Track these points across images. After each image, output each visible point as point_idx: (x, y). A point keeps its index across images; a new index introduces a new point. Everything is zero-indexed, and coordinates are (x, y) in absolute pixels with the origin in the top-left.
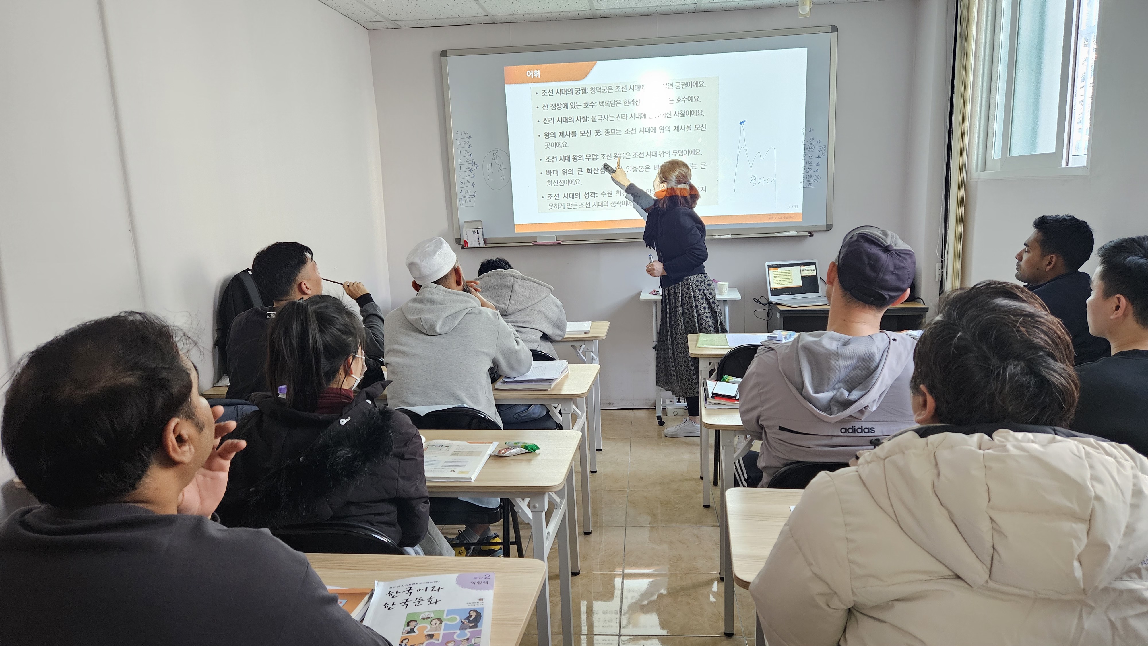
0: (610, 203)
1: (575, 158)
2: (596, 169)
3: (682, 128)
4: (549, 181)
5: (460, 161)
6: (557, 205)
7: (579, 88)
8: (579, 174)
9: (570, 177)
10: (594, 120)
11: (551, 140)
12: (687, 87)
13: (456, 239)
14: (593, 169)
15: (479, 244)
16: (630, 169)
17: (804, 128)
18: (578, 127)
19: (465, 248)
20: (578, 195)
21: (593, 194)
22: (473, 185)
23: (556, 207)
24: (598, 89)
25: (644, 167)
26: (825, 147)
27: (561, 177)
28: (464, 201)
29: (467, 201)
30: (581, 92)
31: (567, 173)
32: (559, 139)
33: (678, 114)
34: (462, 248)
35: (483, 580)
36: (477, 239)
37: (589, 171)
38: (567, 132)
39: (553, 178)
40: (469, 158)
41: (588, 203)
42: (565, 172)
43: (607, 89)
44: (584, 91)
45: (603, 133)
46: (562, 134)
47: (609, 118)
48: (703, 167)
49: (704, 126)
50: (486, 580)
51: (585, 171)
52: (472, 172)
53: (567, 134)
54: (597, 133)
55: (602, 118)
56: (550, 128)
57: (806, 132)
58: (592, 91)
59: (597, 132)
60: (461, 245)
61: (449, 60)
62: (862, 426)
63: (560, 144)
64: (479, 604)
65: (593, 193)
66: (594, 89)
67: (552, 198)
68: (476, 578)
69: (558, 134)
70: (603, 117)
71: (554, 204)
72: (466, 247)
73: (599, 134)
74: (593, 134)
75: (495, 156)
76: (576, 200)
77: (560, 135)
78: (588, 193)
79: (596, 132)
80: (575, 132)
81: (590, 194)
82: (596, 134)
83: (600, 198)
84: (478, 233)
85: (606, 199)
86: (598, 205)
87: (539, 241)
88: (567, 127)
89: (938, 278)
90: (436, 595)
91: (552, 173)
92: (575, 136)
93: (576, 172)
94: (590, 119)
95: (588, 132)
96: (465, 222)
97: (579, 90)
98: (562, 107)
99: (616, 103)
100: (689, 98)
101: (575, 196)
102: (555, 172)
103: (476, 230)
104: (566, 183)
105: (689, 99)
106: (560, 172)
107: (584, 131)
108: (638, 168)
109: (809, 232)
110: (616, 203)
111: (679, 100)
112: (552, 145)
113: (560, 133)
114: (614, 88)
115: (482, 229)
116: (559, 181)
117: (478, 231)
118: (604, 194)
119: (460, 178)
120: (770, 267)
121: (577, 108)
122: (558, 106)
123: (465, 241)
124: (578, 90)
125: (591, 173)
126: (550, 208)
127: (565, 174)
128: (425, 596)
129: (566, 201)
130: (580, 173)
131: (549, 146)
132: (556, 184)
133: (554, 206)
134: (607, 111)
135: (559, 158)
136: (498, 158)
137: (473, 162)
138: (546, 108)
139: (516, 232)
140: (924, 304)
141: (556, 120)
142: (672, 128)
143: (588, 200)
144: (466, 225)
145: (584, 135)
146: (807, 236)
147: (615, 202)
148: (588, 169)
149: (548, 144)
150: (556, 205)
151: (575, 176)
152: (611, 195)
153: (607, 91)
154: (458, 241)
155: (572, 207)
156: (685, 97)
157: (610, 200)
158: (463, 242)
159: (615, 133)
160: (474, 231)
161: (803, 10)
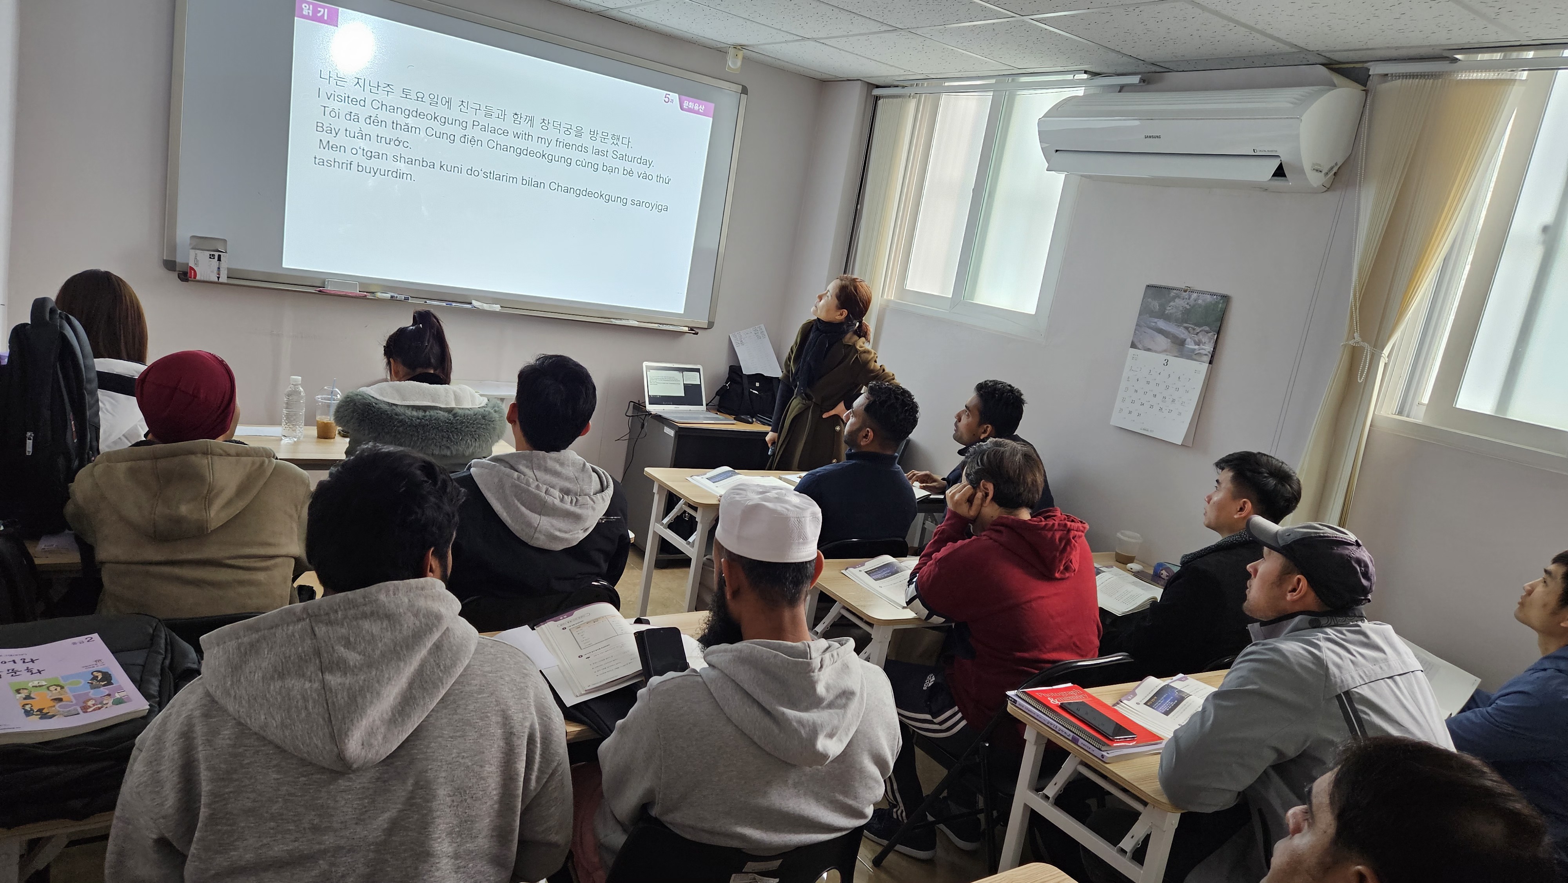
15: (218, 278)
19: (187, 280)
34: (182, 279)
36: (216, 269)
60: (176, 273)
72: (192, 279)
84: (219, 259)
87: (329, 288)
96: (193, 237)
103: (216, 254)
109: (692, 329)
115: (227, 252)
117: (219, 256)
120: (648, 367)
123: (192, 268)
139: (284, 266)
144: (193, 242)
158: (180, 269)
160: (213, 255)
161: (734, 64)
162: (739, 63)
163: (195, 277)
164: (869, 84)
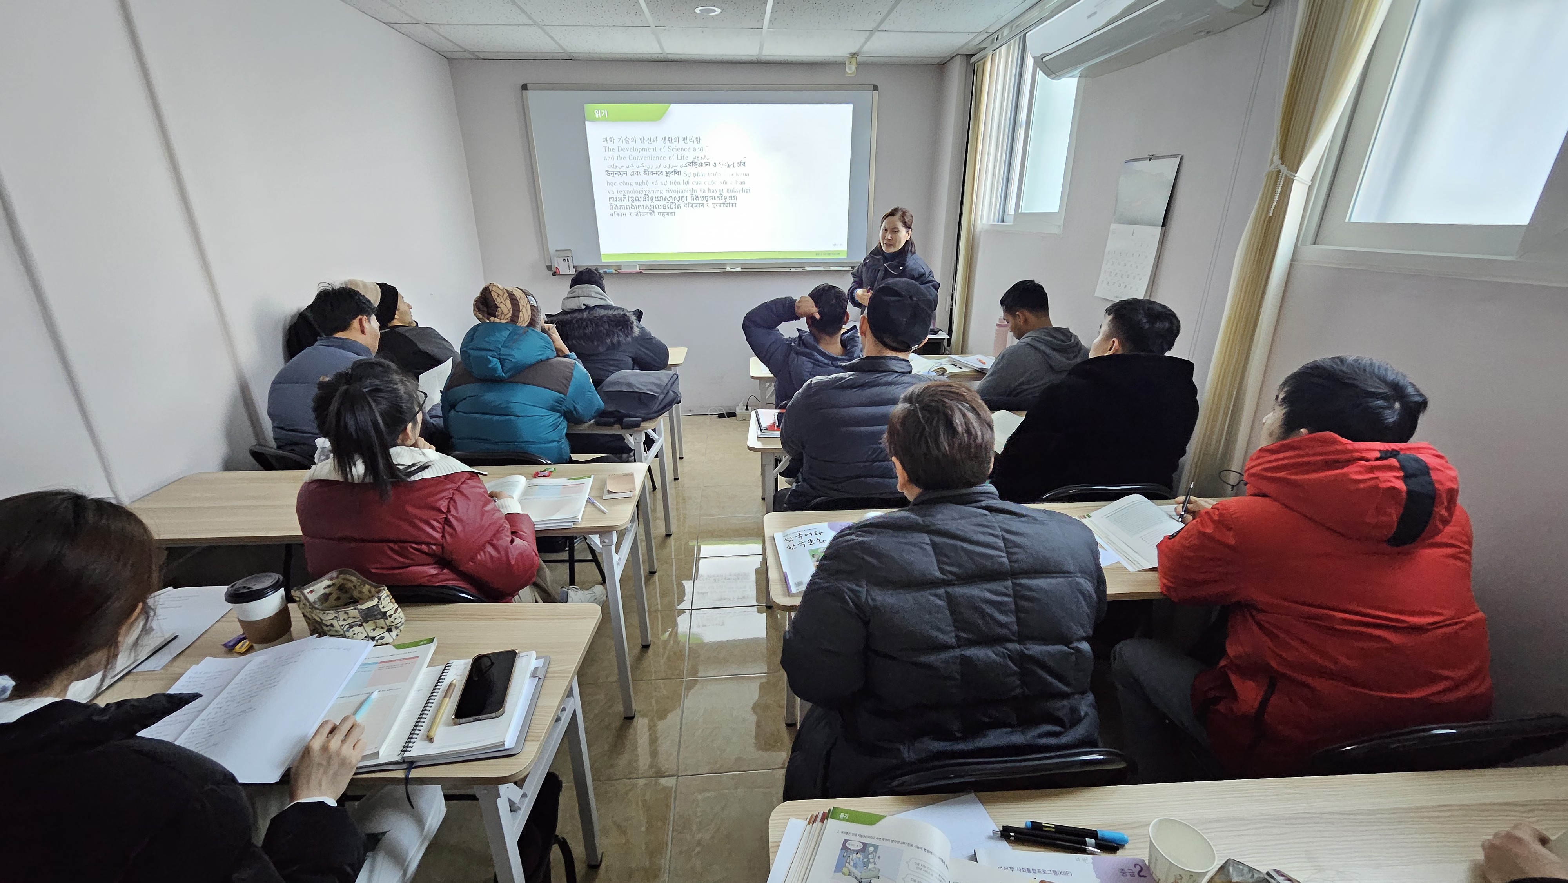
13: (548, 266)
28: (553, 231)
34: (554, 275)
36: (567, 267)
60: (552, 273)
61: (530, 94)
72: (558, 274)
84: (568, 262)
87: (623, 270)
89: (948, 308)
96: (556, 251)
115: (571, 257)
117: (567, 259)
123: (556, 268)
139: (603, 261)
144: (556, 254)
160: (564, 259)
161: (851, 69)
162: (853, 67)
164: (967, 55)
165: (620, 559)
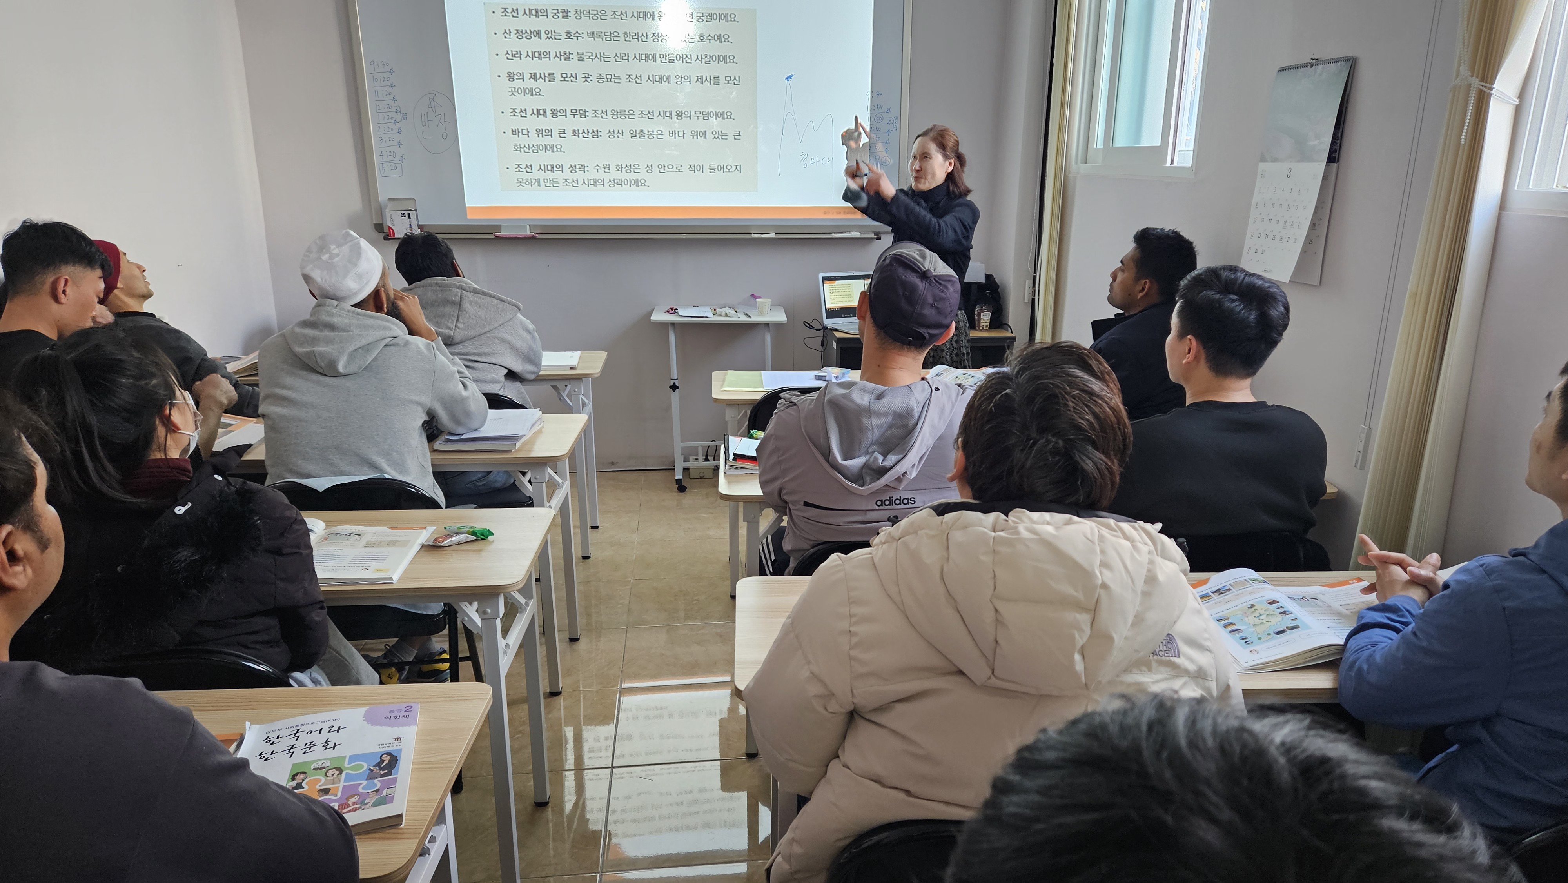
0: (606, 181)
1: (554, 113)
2: (586, 131)
3: (706, 79)
4: (516, 145)
5: (378, 106)
6: (530, 181)
7: (558, 10)
8: (560, 137)
9: (547, 140)
10: (581, 58)
11: (518, 83)
12: (713, 20)
13: (375, 225)
14: (581, 131)
16: (634, 134)
17: (870, 90)
18: (557, 67)
19: (389, 239)
20: (561, 168)
21: (583, 168)
22: (399, 144)
23: (527, 183)
24: (585, 13)
25: (655, 133)
26: (897, 119)
27: (534, 140)
28: (386, 168)
29: (390, 168)
30: (560, 15)
31: (542, 134)
32: (530, 83)
33: (702, 58)
34: (386, 239)
35: (403, 713)
36: (409, 226)
37: (575, 133)
38: (540, 74)
39: (522, 140)
40: (392, 103)
41: (575, 179)
42: (539, 132)
43: (599, 14)
44: (564, 14)
45: (594, 78)
46: (534, 77)
47: (602, 57)
48: (736, 137)
49: (737, 79)
50: (407, 713)
51: (569, 133)
52: (397, 124)
53: (541, 77)
54: (587, 77)
55: (592, 56)
56: (515, 66)
57: (872, 97)
58: (577, 15)
59: (585, 77)
60: (383, 235)
62: (900, 497)
63: (531, 91)
64: (395, 745)
65: (582, 165)
66: (579, 13)
67: (521, 170)
68: (392, 711)
69: (527, 76)
70: (594, 55)
71: (524, 179)
72: (392, 237)
73: (588, 80)
74: (580, 79)
75: (432, 102)
76: (557, 174)
77: (531, 77)
78: (575, 166)
79: (583, 76)
80: (554, 74)
81: (578, 167)
82: (584, 79)
83: (591, 174)
84: (409, 217)
85: (601, 175)
86: (589, 184)
87: (504, 233)
88: (541, 67)
89: (1027, 299)
90: (334, 737)
91: (520, 134)
92: (553, 80)
93: (555, 134)
94: (574, 56)
95: (572, 76)
96: (389, 199)
97: (558, 13)
98: (532, 36)
99: (612, 36)
100: (716, 36)
101: (555, 169)
102: (525, 132)
103: (406, 213)
104: (541, 149)
105: (716, 39)
106: (533, 133)
107: (566, 74)
108: (646, 132)
109: (876, 234)
110: (616, 182)
111: (702, 38)
112: (520, 92)
113: (531, 74)
114: (609, 13)
115: (416, 210)
116: (531, 146)
117: (409, 214)
118: (597, 167)
119: (379, 133)
120: (825, 279)
121: (555, 39)
122: (526, 34)
123: (390, 228)
124: (556, 11)
125: (578, 136)
126: (519, 184)
127: (540, 135)
128: (319, 739)
129: (541, 175)
130: (562, 135)
131: (514, 93)
132: (527, 150)
133: (524, 181)
134: (598, 46)
135: (529, 112)
136: (436, 105)
137: (399, 109)
138: (508, 36)
139: (469, 218)
140: (1012, 333)
141: (524, 54)
142: (694, 79)
143: (575, 176)
144: (390, 204)
145: (566, 79)
146: (872, 238)
147: (614, 181)
148: (574, 131)
149: (513, 89)
150: (527, 180)
151: (555, 140)
152: (608, 171)
153: (599, 17)
154: (379, 228)
155: (551, 185)
156: (710, 35)
157: (607, 177)
158: (386, 230)
159: (612, 80)
160: (404, 214)
163: (394, 236)
165: (507, 646)
